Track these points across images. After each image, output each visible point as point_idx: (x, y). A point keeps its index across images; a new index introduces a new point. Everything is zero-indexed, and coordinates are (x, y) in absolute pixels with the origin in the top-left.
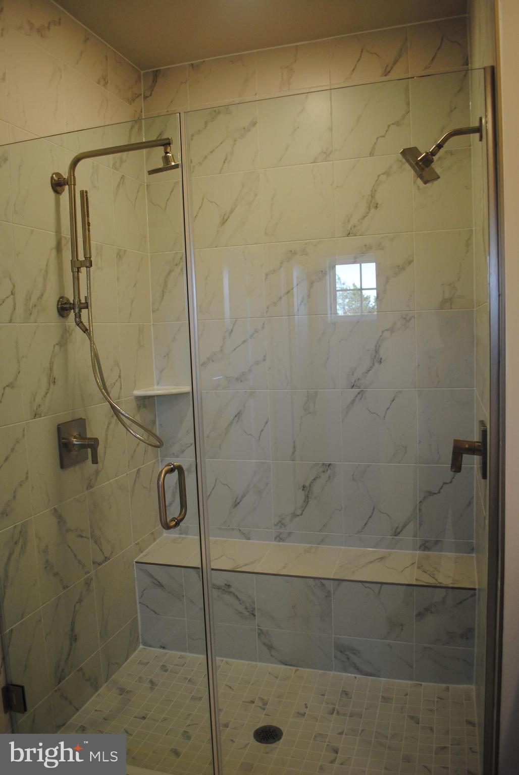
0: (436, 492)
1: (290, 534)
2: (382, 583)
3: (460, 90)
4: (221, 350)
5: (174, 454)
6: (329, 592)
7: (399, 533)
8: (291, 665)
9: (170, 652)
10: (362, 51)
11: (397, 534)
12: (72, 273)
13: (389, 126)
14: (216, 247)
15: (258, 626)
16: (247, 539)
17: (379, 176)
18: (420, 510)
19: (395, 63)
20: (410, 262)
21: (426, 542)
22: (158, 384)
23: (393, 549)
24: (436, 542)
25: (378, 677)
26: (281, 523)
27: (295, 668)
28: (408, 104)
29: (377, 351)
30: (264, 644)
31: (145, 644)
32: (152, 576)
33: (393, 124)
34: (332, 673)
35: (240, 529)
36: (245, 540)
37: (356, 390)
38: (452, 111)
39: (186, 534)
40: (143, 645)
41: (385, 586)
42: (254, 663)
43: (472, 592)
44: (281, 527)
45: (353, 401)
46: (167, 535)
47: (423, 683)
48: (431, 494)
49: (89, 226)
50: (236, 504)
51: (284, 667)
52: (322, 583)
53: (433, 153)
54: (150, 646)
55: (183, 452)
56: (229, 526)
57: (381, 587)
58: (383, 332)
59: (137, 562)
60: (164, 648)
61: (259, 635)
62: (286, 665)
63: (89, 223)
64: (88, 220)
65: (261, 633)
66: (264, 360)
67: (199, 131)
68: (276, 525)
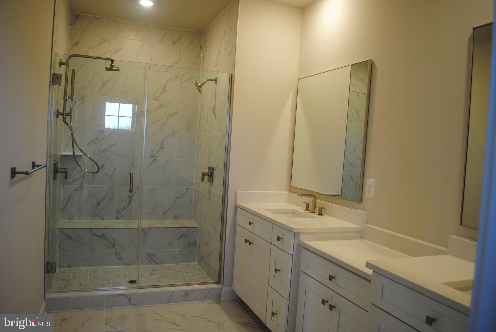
0: (180, 197)
1: (122, 216)
2: (166, 228)
3: (198, 57)
4: (97, 139)
5: (69, 183)
6: (146, 233)
7: (166, 213)
8: (129, 265)
9: (73, 268)
10: (166, 33)
11: (165, 213)
12: (63, 101)
13: (173, 63)
14: (99, 95)
15: (116, 250)
16: (102, 219)
17: (168, 80)
18: (174, 204)
19: (177, 41)
20: (177, 113)
21: (176, 216)
22: (64, 151)
23: (164, 219)
24: (179, 216)
25: (163, 264)
26: (118, 212)
27: (130, 266)
28: (180, 57)
29: (162, 144)
30: (118, 258)
31: (60, 266)
32: (66, 234)
33: (175, 63)
34: (146, 265)
35: (100, 215)
36: (102, 220)
37: (153, 159)
38: (195, 63)
39: (73, 219)
40: (59, 267)
41: (167, 229)
42: (113, 266)
43: (197, 228)
44: (118, 213)
45: (152, 162)
46: (62, 220)
47: (179, 264)
48: (178, 198)
49: (74, 83)
50: (98, 205)
51: (126, 266)
52: (143, 230)
53: (203, 85)
54: (62, 267)
55: (74, 182)
56: (94, 214)
57: (166, 229)
58: (165, 137)
59: (59, 229)
60: (69, 267)
61: (116, 254)
62: (126, 265)
63: (74, 82)
64: (74, 81)
65: (117, 253)
66: (116, 144)
67: (96, 46)
68: (116, 213)
